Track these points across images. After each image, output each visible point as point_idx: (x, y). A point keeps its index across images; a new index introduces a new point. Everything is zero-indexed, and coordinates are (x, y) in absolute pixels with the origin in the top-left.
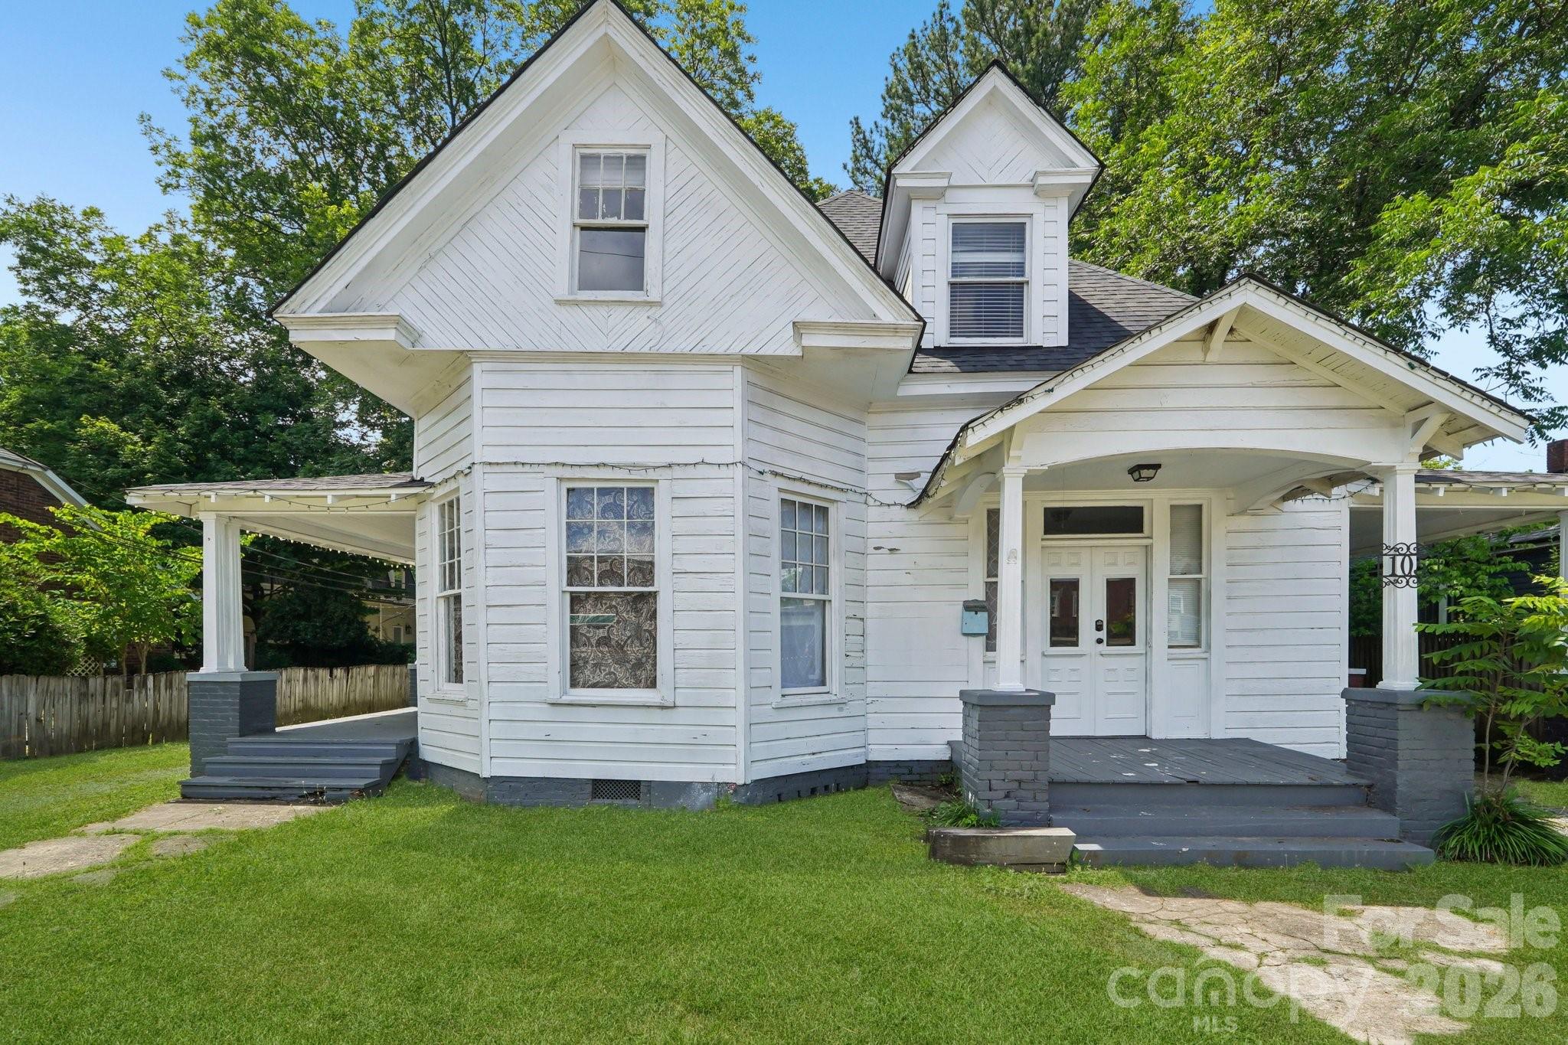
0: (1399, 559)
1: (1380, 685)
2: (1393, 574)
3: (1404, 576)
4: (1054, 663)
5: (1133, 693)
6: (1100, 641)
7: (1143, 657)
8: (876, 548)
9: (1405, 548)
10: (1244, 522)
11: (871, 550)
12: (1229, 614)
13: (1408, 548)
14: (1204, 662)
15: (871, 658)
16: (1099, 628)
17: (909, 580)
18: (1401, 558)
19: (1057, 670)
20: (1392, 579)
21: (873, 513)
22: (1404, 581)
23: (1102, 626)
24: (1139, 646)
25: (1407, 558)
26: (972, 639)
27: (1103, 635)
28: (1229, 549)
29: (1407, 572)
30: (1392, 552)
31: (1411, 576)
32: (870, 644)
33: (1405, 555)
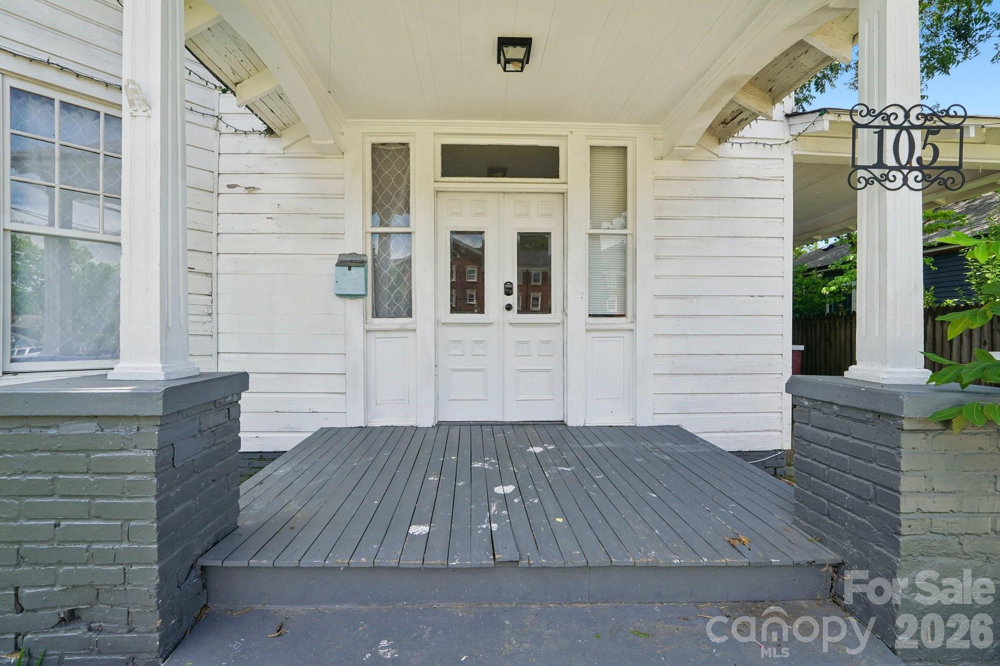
0: (890, 135)
1: (852, 372)
2: (880, 164)
3: (899, 168)
4: (456, 333)
5: (549, 371)
6: (509, 307)
7: (561, 327)
8: (230, 186)
9: (901, 114)
10: (672, 167)
11: (223, 189)
12: (658, 277)
13: (907, 115)
14: (630, 334)
15: (225, 323)
16: (508, 292)
17: (272, 226)
18: (894, 133)
19: (459, 342)
20: (877, 172)
21: (228, 143)
22: (899, 176)
23: (511, 289)
24: (555, 316)
25: (904, 134)
26: (349, 302)
27: (513, 300)
28: (658, 199)
29: (904, 161)
30: (878, 122)
31: (912, 169)
32: (224, 305)
33: (900, 128)
